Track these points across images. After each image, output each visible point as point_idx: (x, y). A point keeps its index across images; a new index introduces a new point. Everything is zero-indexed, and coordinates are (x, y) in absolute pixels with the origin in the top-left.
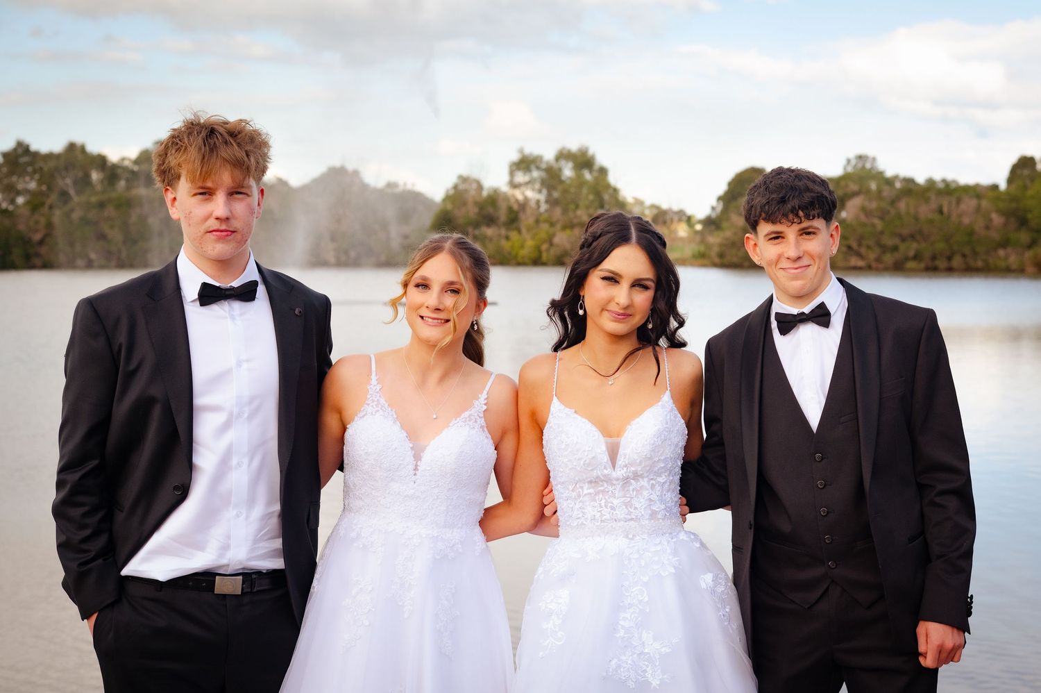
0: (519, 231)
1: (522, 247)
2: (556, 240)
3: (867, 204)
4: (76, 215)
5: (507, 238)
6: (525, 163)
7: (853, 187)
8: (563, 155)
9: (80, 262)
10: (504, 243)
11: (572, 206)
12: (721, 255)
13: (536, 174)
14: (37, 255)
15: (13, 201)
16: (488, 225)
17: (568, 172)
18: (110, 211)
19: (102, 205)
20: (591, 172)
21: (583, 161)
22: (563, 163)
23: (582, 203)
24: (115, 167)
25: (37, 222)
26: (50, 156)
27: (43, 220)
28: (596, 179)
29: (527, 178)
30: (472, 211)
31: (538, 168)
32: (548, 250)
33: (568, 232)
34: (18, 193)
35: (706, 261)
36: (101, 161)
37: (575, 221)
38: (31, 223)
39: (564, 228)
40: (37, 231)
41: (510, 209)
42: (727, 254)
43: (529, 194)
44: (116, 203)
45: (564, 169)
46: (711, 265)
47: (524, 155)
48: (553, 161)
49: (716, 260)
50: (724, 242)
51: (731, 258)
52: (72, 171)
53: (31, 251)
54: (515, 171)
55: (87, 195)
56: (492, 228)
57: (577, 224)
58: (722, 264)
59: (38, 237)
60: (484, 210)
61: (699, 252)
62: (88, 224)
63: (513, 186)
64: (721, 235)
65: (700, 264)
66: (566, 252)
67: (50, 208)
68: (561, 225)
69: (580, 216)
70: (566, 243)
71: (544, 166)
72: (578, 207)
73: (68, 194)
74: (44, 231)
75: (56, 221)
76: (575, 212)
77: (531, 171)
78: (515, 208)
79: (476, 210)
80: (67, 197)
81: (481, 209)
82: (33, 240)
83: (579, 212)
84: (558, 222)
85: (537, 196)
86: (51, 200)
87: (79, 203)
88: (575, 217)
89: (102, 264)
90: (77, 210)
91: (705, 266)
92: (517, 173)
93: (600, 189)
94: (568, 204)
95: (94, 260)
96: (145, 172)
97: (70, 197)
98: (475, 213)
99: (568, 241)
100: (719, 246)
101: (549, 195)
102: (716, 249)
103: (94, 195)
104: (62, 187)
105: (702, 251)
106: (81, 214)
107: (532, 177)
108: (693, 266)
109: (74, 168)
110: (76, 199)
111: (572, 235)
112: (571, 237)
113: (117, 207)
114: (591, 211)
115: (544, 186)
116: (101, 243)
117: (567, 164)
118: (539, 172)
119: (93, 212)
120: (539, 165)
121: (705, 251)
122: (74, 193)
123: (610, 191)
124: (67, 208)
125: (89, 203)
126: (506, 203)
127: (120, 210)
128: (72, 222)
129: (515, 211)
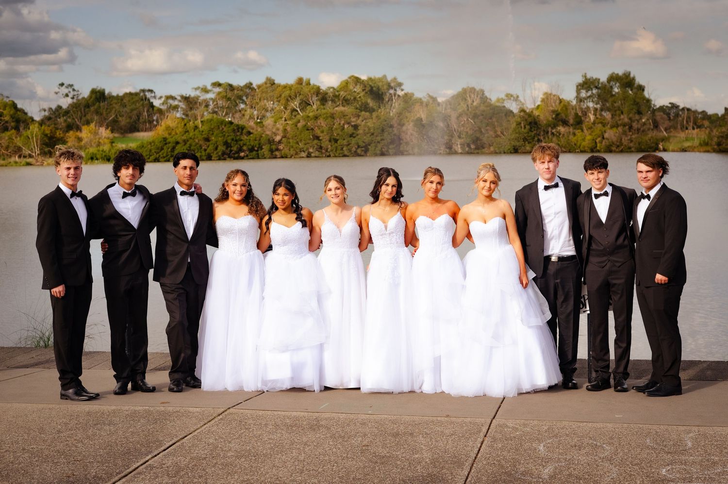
0: (582, 131)
1: (584, 140)
2: (606, 135)
4: (300, 125)
5: (574, 134)
6: (587, 84)
8: (613, 78)
9: (304, 154)
10: (571, 137)
11: (619, 112)
12: (719, 144)
13: (595, 91)
14: (277, 150)
16: (562, 126)
17: (616, 89)
18: (322, 122)
19: (316, 118)
20: (631, 90)
21: (627, 81)
22: (612, 83)
23: (625, 110)
24: (324, 93)
25: (278, 129)
26: (286, 87)
27: (281, 128)
28: (635, 94)
29: (589, 93)
30: (551, 117)
31: (596, 87)
32: (601, 142)
33: (615, 129)
35: (709, 148)
36: (317, 91)
37: (620, 122)
38: (274, 130)
39: (612, 127)
40: (276, 134)
41: (576, 114)
42: (723, 143)
43: (591, 105)
44: (325, 116)
45: (613, 87)
46: (712, 151)
47: (586, 79)
48: (606, 82)
49: (716, 147)
50: (720, 134)
51: (726, 145)
52: (299, 97)
53: (274, 147)
54: (580, 89)
55: (307, 111)
56: (564, 127)
57: (621, 125)
58: (720, 150)
59: (278, 138)
60: (560, 116)
61: (704, 142)
62: (308, 130)
63: (580, 100)
64: (720, 131)
65: (704, 150)
66: (613, 143)
67: (286, 120)
68: (610, 125)
69: (623, 119)
70: (613, 137)
71: (600, 85)
72: (622, 113)
73: (297, 111)
74: (282, 135)
75: (289, 128)
76: (620, 116)
77: (592, 90)
78: (580, 114)
79: (554, 116)
80: (296, 113)
81: (557, 115)
82: (275, 140)
83: (622, 117)
84: (608, 123)
85: (595, 106)
86: (286, 115)
87: (303, 117)
88: (620, 120)
89: (317, 155)
90: (301, 121)
91: (708, 151)
92: (582, 91)
93: (638, 100)
94: (615, 111)
95: (312, 153)
96: (343, 96)
97: (299, 114)
98: (553, 118)
99: (615, 136)
100: (718, 138)
101: (603, 105)
102: (715, 139)
103: (312, 112)
104: (293, 107)
105: (706, 141)
106: (304, 123)
107: (592, 93)
108: (700, 152)
109: (300, 94)
110: (301, 114)
111: (618, 131)
112: (617, 133)
113: (326, 119)
114: (631, 115)
115: (600, 99)
116: (316, 141)
117: (616, 84)
118: (597, 90)
119: (310, 122)
120: (597, 85)
121: (708, 142)
122: (300, 110)
123: (645, 101)
124: (295, 121)
125: (308, 117)
126: (574, 111)
127: (327, 121)
128: (298, 129)
129: (580, 116)
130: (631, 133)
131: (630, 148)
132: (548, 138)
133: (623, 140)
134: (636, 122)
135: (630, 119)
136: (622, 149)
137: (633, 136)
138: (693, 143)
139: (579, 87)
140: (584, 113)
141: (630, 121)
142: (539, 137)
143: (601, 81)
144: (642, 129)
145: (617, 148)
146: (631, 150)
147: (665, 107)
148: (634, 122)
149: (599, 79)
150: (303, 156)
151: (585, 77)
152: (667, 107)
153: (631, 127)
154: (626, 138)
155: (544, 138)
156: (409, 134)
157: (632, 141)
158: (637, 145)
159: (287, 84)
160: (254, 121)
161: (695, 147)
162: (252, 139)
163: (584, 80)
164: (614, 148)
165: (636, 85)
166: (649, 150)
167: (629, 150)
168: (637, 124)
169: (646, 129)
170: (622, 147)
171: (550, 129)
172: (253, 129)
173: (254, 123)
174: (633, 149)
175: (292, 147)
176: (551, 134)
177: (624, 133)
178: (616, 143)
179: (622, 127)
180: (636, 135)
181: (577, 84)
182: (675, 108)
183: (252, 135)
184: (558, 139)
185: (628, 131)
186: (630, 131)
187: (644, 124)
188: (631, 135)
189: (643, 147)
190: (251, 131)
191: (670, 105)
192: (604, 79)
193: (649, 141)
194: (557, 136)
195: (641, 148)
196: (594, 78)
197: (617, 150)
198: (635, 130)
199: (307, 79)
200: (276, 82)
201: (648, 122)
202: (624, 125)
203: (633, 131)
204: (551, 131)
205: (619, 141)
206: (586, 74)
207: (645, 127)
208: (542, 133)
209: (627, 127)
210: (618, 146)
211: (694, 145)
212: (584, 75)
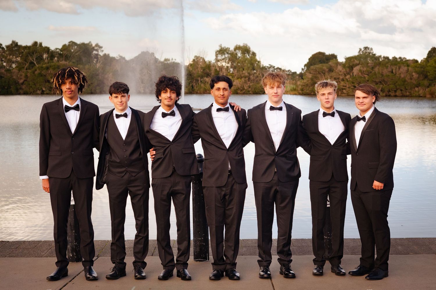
3: (362, 68)
4: (37, 73)
6: (222, 51)
7: (357, 62)
8: (237, 48)
9: (39, 92)
11: (241, 69)
12: (302, 90)
13: (226, 56)
14: (21, 89)
15: (11, 66)
16: (207, 77)
17: (239, 55)
18: (51, 71)
19: (47, 68)
20: (249, 55)
21: (245, 50)
22: (237, 51)
23: (245, 68)
24: (53, 52)
25: (21, 75)
26: (26, 47)
27: (23, 74)
28: (251, 57)
29: (223, 57)
30: (200, 71)
31: (228, 53)
33: (239, 79)
34: (13, 62)
35: (296, 92)
36: (47, 50)
37: (242, 75)
38: (19, 76)
39: (238, 78)
40: (21, 79)
41: (216, 70)
42: (305, 89)
43: (224, 64)
44: (54, 67)
45: (238, 54)
46: (298, 94)
47: (221, 48)
48: (233, 50)
49: (300, 92)
50: (304, 84)
51: (306, 91)
52: (35, 54)
53: (19, 87)
54: (218, 54)
55: (41, 64)
56: (208, 77)
57: (243, 77)
58: (303, 93)
59: (21, 81)
60: (205, 70)
61: (293, 88)
62: (42, 76)
63: (217, 60)
64: (302, 81)
65: (294, 93)
66: (239, 89)
67: (26, 69)
68: (237, 77)
69: (245, 73)
70: (238, 84)
71: (230, 52)
72: (244, 69)
73: (34, 63)
74: (24, 79)
75: (29, 75)
76: (242, 72)
77: (225, 54)
78: (218, 69)
79: (202, 70)
80: (33, 65)
81: (204, 70)
82: (20, 82)
83: (244, 72)
84: (235, 76)
85: (227, 65)
86: (27, 66)
87: (38, 67)
88: (243, 74)
89: (48, 93)
90: (37, 70)
91: (296, 94)
92: (219, 55)
93: (253, 62)
94: (240, 68)
95: (45, 91)
96: (65, 55)
97: (35, 65)
98: (201, 72)
99: (240, 84)
100: (301, 86)
101: (232, 65)
102: (300, 87)
103: (44, 64)
104: (31, 60)
105: (295, 88)
106: (39, 72)
107: (225, 57)
108: (291, 94)
109: (36, 52)
110: (37, 66)
111: (241, 81)
112: (241, 82)
113: (54, 69)
114: (249, 71)
115: (230, 61)
116: (47, 84)
117: (239, 52)
118: (228, 55)
119: (44, 71)
120: (228, 52)
121: (296, 88)
122: (36, 63)
123: (257, 62)
124: (33, 69)
125: (42, 67)
126: (214, 67)
127: (55, 70)
128: (35, 75)
129: (218, 71)
130: (249, 82)
131: (249, 91)
132: (199, 84)
133: (245, 86)
134: (252, 75)
135: (249, 73)
136: (244, 92)
137: (251, 84)
138: (287, 89)
139: (217, 53)
140: (220, 69)
141: (249, 75)
142: (193, 84)
143: (231, 49)
144: (256, 80)
145: (241, 91)
146: (249, 93)
147: (266, 67)
148: (251, 75)
149: (229, 48)
150: (39, 93)
151: (221, 46)
152: (268, 67)
153: (249, 79)
154: (247, 85)
155: (196, 84)
156: (109, 80)
157: (250, 87)
158: (253, 89)
159: (27, 46)
160: (4, 69)
161: (288, 91)
162: (3, 81)
163: (220, 48)
164: (239, 92)
165: (251, 53)
166: (260, 93)
167: (248, 93)
168: (253, 77)
169: (259, 80)
170: (244, 91)
171: (199, 79)
172: (4, 75)
173: (5, 71)
174: (251, 92)
175: (31, 87)
176: (200, 82)
177: (245, 82)
178: (240, 88)
179: (244, 78)
180: (253, 84)
181: (216, 51)
182: (272, 68)
183: (3, 79)
184: (205, 85)
185: (247, 81)
186: (249, 81)
187: (257, 77)
188: (250, 84)
189: (257, 91)
190: (3, 75)
191: (269, 66)
192: (232, 48)
193: (260, 87)
194: (204, 83)
195: (255, 92)
196: (226, 47)
197: (241, 92)
198: (252, 80)
199: (40, 43)
200: (19, 44)
201: (259, 76)
202: (245, 78)
203: (251, 81)
204: (200, 80)
205: (242, 87)
206: (221, 45)
207: (258, 79)
208: (195, 81)
209: (247, 78)
210: (242, 90)
211: (287, 91)
212: (220, 45)
